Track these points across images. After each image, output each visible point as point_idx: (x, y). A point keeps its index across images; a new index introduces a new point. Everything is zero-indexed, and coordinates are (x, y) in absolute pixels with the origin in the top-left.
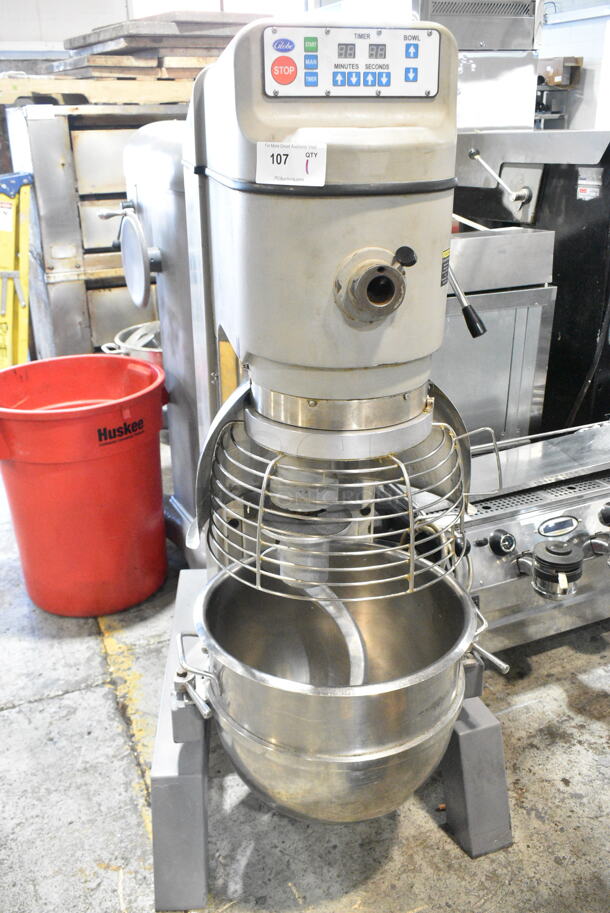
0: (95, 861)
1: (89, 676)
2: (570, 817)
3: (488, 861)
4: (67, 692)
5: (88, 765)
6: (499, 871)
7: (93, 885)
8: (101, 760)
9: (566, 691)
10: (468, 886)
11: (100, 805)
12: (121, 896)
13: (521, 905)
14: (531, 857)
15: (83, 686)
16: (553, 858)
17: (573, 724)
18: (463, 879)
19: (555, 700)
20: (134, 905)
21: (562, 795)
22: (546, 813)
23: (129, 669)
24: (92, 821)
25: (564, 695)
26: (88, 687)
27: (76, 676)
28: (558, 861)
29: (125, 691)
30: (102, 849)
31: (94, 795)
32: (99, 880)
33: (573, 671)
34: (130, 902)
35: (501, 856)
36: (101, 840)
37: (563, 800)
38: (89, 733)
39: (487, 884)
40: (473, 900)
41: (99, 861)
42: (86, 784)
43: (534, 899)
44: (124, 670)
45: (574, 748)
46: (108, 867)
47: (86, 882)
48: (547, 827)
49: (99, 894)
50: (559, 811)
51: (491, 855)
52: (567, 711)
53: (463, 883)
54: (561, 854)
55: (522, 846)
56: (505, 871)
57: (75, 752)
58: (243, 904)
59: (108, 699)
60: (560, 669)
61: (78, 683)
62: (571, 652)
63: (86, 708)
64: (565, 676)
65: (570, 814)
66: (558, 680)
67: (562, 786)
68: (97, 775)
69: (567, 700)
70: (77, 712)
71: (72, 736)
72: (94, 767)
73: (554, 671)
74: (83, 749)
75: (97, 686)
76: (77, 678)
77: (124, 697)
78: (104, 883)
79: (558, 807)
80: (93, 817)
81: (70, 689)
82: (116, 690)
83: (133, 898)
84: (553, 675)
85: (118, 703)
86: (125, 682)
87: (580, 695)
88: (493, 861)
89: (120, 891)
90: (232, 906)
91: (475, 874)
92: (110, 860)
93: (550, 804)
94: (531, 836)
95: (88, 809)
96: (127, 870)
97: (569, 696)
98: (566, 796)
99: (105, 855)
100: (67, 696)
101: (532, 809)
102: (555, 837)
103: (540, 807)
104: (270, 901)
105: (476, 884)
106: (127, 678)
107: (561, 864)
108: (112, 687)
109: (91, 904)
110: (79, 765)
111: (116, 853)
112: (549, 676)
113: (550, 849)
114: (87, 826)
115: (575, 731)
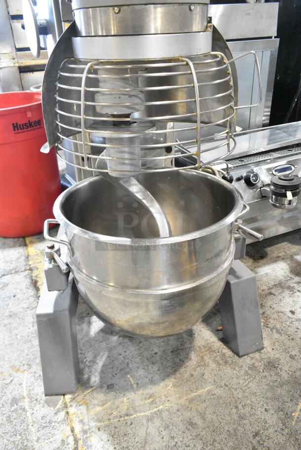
0: (11, 367)
1: (17, 267)
2: (296, 332)
3: (249, 358)
4: (4, 275)
5: (12, 314)
6: (256, 364)
7: (8, 381)
8: (21, 310)
9: (288, 264)
10: (238, 373)
11: (16, 335)
12: (24, 387)
13: (271, 384)
14: (275, 355)
15: (13, 272)
16: (288, 355)
17: (294, 281)
18: (235, 369)
19: (282, 269)
20: (32, 392)
21: (291, 320)
22: (282, 330)
23: (40, 262)
24: (11, 345)
25: (287, 267)
26: (16, 272)
27: (10, 267)
28: (292, 357)
29: (38, 273)
30: (15, 360)
31: (14, 329)
32: (12, 378)
33: (291, 254)
34: (30, 390)
35: (257, 355)
36: (15, 355)
37: (292, 323)
38: (14, 296)
39: (250, 372)
40: (241, 381)
41: (13, 367)
42: (10, 324)
43: (279, 380)
44: (38, 263)
45: (295, 294)
46: (18, 370)
47: (4, 379)
48: (283, 338)
49: (11, 387)
50: (290, 329)
51: (250, 355)
52: (289, 275)
53: (235, 372)
54: (293, 353)
55: (270, 349)
56: (260, 364)
57: (5, 307)
58: (99, 389)
59: (27, 278)
60: (284, 253)
61: (11, 270)
62: (289, 245)
63: (13, 283)
64: (286, 257)
65: (297, 330)
66: (283, 259)
67: (290, 315)
68: (17, 318)
69: (289, 269)
70: (9, 285)
71: (4, 298)
72: (15, 314)
73: (280, 255)
74: (10, 305)
75: (22, 271)
76: (10, 268)
77: (36, 276)
78: (15, 380)
79: (289, 326)
80: (11, 342)
81: (5, 273)
82: (32, 273)
83: (31, 388)
84: (280, 257)
85: (32, 280)
86: (38, 269)
87: (297, 267)
88: (252, 358)
89: (24, 384)
90: (92, 391)
91: (242, 366)
92: (20, 366)
93: (284, 325)
94: (275, 343)
95: (10, 337)
96: (29, 371)
97: (290, 267)
98: (293, 320)
99: (17, 363)
100: (3, 277)
101: (273, 328)
102: (289, 343)
103: (278, 327)
104: (116, 387)
105: (243, 372)
106: (39, 267)
107: (294, 359)
108: (30, 272)
109: (5, 393)
110: (7, 313)
111: (24, 362)
112: (278, 257)
113: (286, 350)
114: (8, 347)
115: (295, 285)
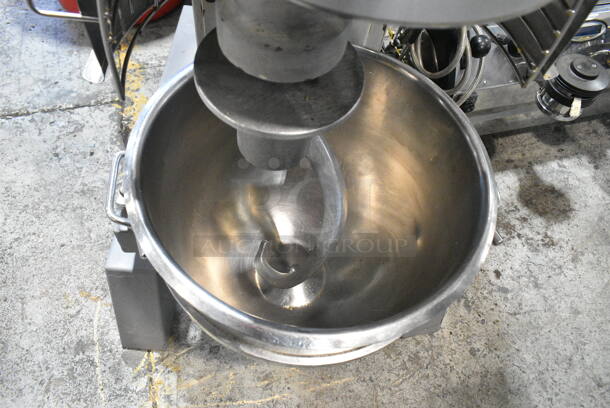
0: (79, 288)
1: (100, 92)
2: (492, 309)
3: (414, 342)
4: (77, 106)
5: (86, 188)
6: (421, 354)
7: (72, 311)
9: (520, 180)
10: (392, 363)
11: (90, 231)
12: (96, 327)
13: (432, 389)
14: (451, 344)
15: (93, 102)
16: (469, 348)
17: (518, 216)
19: (508, 187)
21: (491, 287)
22: (473, 303)
23: (137, 90)
24: (81, 247)
25: (517, 184)
26: (98, 104)
27: (88, 90)
28: (473, 352)
29: (132, 113)
30: (86, 277)
31: (87, 220)
32: (78, 308)
33: (531, 160)
34: (102, 334)
35: (426, 339)
36: (86, 267)
37: (490, 293)
38: (92, 154)
39: (408, 365)
40: (393, 378)
41: (81, 288)
42: (81, 208)
43: (444, 385)
44: (133, 91)
45: (513, 240)
46: (89, 296)
47: (67, 307)
48: (471, 316)
49: (77, 322)
50: (485, 303)
51: (417, 337)
52: (516, 201)
53: (388, 360)
54: (477, 346)
55: (446, 332)
56: (426, 354)
57: (76, 173)
58: (199, 351)
59: (113, 120)
60: (520, 157)
61: (89, 98)
62: (534, 140)
63: (92, 127)
64: (521, 164)
65: (495, 307)
66: (516, 167)
67: (492, 277)
68: (92, 199)
69: (518, 190)
70: (84, 129)
71: (76, 155)
72: (91, 191)
73: (517, 157)
74: (84, 170)
75: (107, 103)
76: (88, 93)
77: (128, 120)
78: (83, 311)
79: (485, 298)
80: (82, 243)
81: (81, 103)
82: (122, 111)
83: (105, 330)
84: (512, 161)
85: (122, 126)
86: (132, 103)
87: (530, 187)
88: (418, 343)
89: (95, 323)
90: (188, 352)
91: (400, 354)
92: (91, 289)
93: (479, 294)
94: (456, 323)
95: (80, 233)
96: (104, 301)
97: (520, 186)
98: (494, 288)
99: (88, 283)
100: (77, 110)
102: (475, 328)
103: (470, 295)
104: (222, 352)
105: (399, 362)
106: (135, 100)
107: (474, 355)
108: (120, 107)
109: (68, 330)
110: (78, 187)
111: (97, 284)
112: (508, 161)
113: (468, 339)
114: (76, 251)
115: (517, 223)
